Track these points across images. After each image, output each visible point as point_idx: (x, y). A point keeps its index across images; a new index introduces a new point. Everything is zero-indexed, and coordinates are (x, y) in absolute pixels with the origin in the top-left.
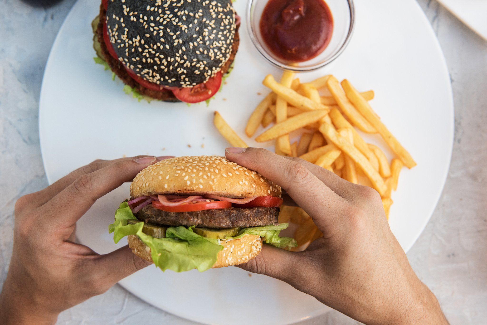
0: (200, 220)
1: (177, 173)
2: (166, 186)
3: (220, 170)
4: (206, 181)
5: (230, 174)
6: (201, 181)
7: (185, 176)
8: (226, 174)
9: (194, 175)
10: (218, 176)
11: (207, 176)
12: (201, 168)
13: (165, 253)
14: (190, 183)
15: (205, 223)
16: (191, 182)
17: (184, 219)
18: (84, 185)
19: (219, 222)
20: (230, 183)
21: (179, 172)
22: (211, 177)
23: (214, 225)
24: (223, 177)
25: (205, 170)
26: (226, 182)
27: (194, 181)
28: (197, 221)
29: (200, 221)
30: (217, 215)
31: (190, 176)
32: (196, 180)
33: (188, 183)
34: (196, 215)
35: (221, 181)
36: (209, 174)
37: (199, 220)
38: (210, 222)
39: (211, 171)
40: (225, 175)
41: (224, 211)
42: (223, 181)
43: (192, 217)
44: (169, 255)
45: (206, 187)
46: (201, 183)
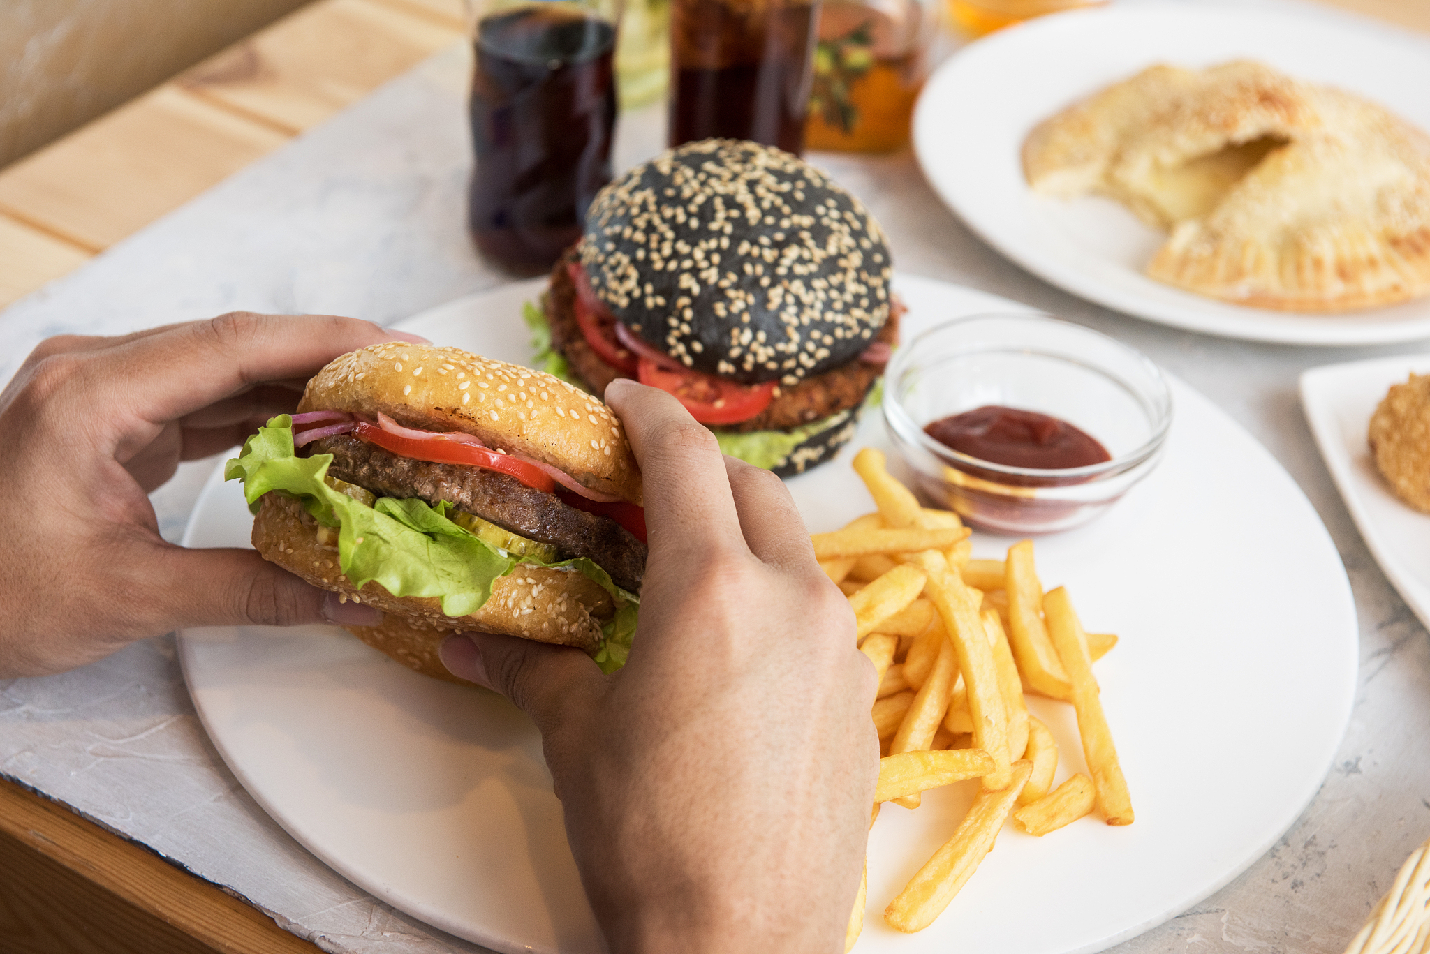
0: (468, 494)
1: (444, 369)
2: (408, 390)
3: (553, 397)
4: (511, 408)
5: (575, 415)
6: (500, 403)
7: (463, 381)
8: (564, 411)
9: (485, 386)
10: (545, 409)
11: (518, 397)
12: (509, 377)
13: (374, 542)
14: (470, 400)
15: (478, 505)
16: (475, 400)
17: (427, 481)
18: (235, 328)
19: (514, 513)
20: (568, 433)
21: (451, 367)
22: (525, 402)
23: (498, 516)
24: (555, 413)
25: (516, 385)
26: (560, 429)
27: (483, 398)
28: (458, 494)
29: (465, 497)
30: (512, 495)
31: (476, 385)
32: (489, 397)
33: (467, 399)
34: (460, 479)
35: (549, 422)
36: (523, 396)
37: (465, 494)
38: (492, 504)
39: (531, 391)
40: (561, 412)
41: (534, 492)
42: (553, 423)
43: (450, 481)
44: (384, 549)
45: (508, 421)
46: (497, 409)
